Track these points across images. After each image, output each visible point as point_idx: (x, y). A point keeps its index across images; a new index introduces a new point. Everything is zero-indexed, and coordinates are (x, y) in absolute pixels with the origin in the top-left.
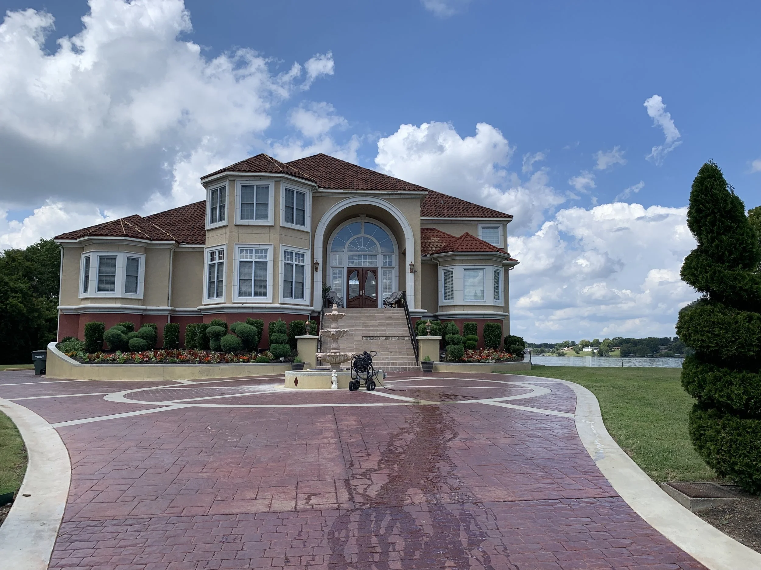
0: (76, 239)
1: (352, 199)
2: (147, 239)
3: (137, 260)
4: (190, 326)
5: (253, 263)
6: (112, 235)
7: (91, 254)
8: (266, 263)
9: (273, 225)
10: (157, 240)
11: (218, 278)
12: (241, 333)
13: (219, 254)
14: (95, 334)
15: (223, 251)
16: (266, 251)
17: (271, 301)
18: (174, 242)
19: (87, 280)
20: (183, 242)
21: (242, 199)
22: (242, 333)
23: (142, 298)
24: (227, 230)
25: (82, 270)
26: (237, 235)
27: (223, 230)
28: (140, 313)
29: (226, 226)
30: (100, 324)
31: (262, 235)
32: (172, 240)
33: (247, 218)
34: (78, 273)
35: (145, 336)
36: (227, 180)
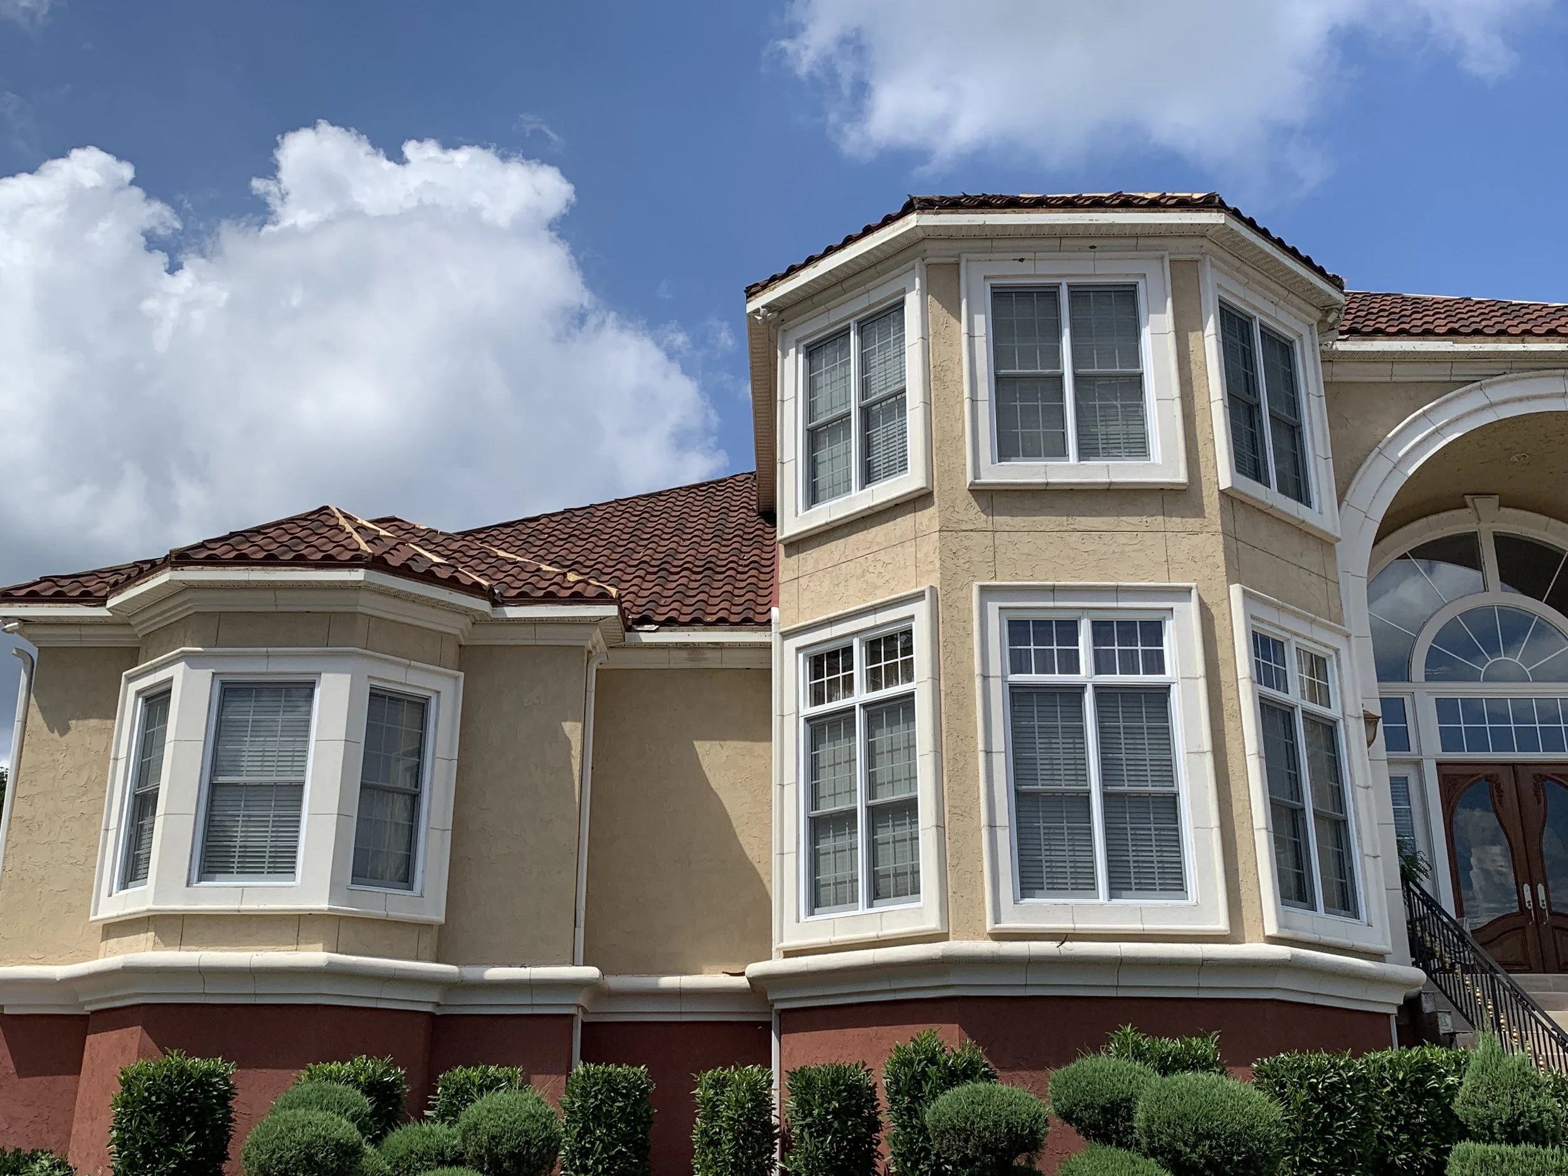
0: (102, 602)
1: (1497, 388)
2: (475, 589)
3: (421, 706)
4: (720, 1084)
5: (1089, 698)
6: (299, 561)
7: (177, 672)
8: (1164, 691)
9: (1182, 477)
10: (524, 599)
11: (872, 793)
12: (1200, 1137)
13: (873, 654)
14: (176, 1138)
15: (908, 633)
16: (1153, 631)
17: (1221, 925)
18: (612, 611)
19: (142, 817)
20: (645, 620)
21: (999, 356)
22: (1209, 1136)
23: (438, 916)
24: (928, 518)
25: (121, 764)
26: (986, 540)
27: (903, 524)
28: (424, 1002)
29: (919, 500)
30: (211, 1074)
31: (1121, 538)
32: (603, 598)
33: (1032, 453)
34: (100, 783)
35: (511, 1155)
36: (917, 263)
